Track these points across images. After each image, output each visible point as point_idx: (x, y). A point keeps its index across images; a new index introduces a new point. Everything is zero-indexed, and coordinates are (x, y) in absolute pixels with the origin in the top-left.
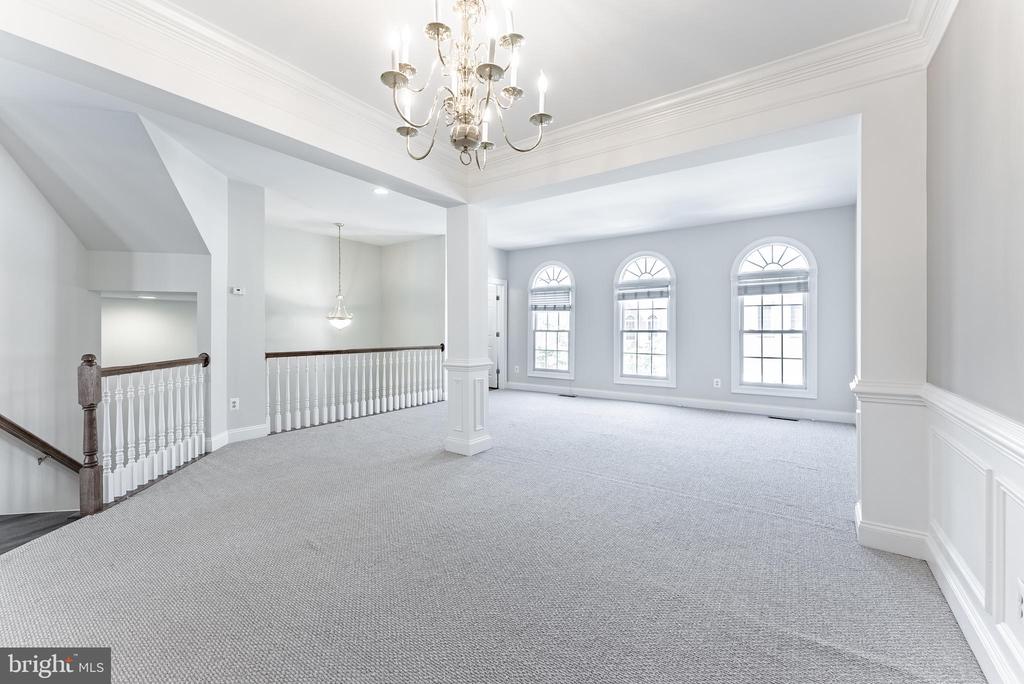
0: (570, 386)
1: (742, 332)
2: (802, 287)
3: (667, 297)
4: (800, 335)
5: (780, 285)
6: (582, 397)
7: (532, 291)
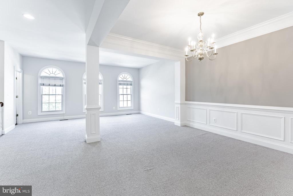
0: (63, 116)
1: (119, 95)
2: (131, 85)
3: (101, 84)
4: (130, 95)
5: (127, 84)
6: (70, 119)
7: (41, 77)
